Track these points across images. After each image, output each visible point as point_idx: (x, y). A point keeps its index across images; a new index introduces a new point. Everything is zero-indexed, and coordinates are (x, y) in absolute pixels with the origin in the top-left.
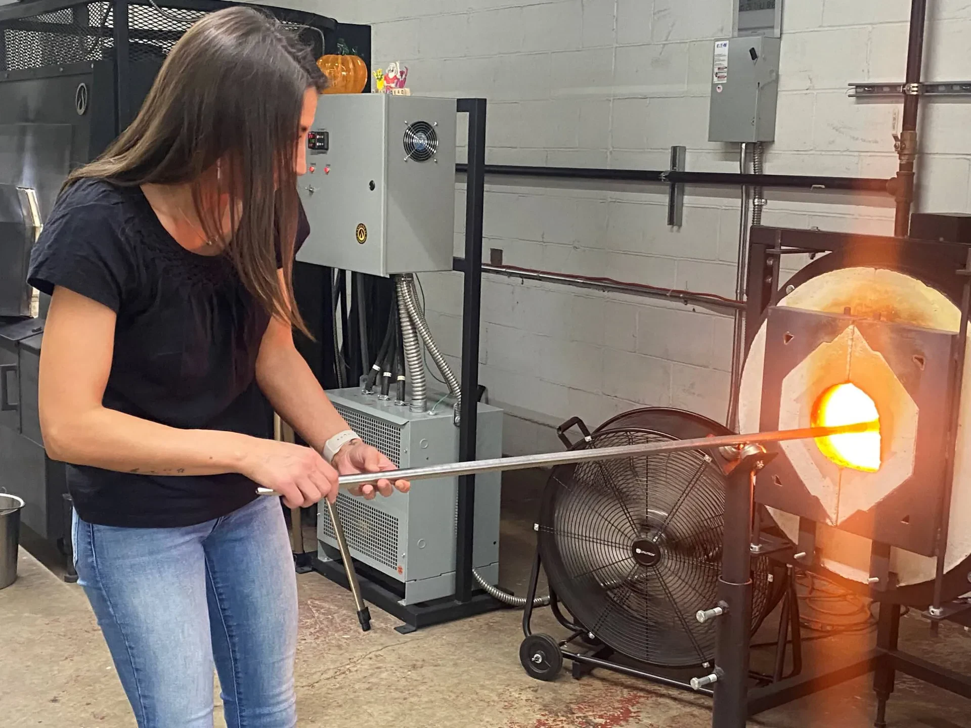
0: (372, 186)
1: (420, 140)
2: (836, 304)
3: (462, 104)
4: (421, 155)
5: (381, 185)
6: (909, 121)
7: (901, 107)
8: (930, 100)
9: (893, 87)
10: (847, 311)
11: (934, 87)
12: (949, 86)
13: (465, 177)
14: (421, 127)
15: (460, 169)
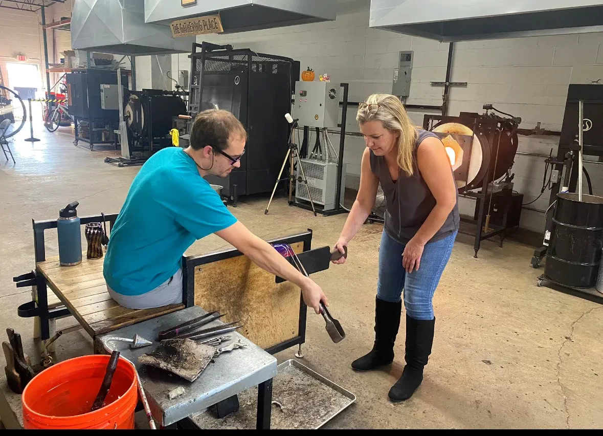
0: (321, 105)
1: (332, 94)
2: (445, 131)
3: (342, 85)
4: (332, 97)
5: (323, 105)
6: (446, 92)
7: (444, 88)
8: (451, 86)
9: (442, 83)
10: (448, 132)
11: (451, 84)
12: (456, 83)
13: (342, 106)
14: (333, 90)
15: (340, 103)
